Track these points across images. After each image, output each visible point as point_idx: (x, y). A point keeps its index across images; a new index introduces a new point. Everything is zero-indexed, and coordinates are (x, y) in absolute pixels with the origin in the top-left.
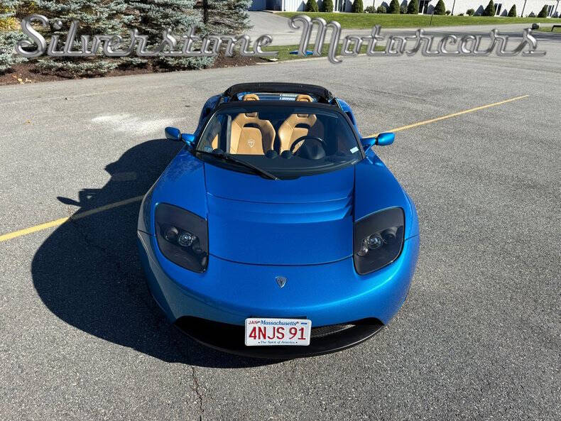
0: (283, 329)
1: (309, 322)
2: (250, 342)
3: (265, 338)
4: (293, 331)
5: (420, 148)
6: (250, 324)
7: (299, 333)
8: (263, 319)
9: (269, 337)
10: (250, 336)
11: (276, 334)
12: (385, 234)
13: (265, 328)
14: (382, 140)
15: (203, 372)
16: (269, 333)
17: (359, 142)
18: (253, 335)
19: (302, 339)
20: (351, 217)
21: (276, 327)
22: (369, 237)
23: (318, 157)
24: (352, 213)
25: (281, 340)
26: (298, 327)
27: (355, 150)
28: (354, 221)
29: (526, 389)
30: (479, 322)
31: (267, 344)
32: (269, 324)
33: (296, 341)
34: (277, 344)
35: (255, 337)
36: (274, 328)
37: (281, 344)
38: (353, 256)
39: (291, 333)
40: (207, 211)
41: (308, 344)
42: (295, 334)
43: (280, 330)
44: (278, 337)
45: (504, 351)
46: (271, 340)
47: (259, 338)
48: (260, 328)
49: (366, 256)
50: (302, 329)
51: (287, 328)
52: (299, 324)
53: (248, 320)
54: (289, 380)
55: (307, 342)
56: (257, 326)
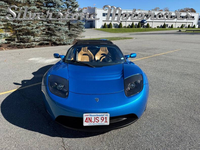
0: (98, 118)
1: (109, 114)
2: (85, 124)
3: (91, 122)
4: (102, 119)
5: (145, 65)
6: (85, 116)
7: (105, 119)
8: (90, 114)
9: (93, 122)
10: (85, 122)
11: (96, 120)
12: (136, 83)
13: (91, 118)
14: (132, 56)
15: (67, 140)
16: (93, 120)
17: (124, 56)
18: (86, 121)
19: (106, 122)
20: (123, 78)
21: (96, 117)
22: (130, 84)
23: (109, 61)
24: (123, 76)
25: (98, 123)
26: (104, 117)
27: (122, 58)
28: (124, 79)
29: (196, 141)
30: (174, 118)
31: (92, 125)
32: (93, 116)
33: (104, 123)
34: (96, 125)
35: (87, 122)
36: (95, 117)
37: (98, 125)
38: (124, 90)
39: (102, 120)
40: (68, 77)
41: (109, 124)
42: (103, 120)
43: (97, 118)
44: (96, 122)
45: (185, 128)
46: (94, 123)
47: (89, 122)
48: (89, 118)
49: (129, 91)
50: (106, 118)
51: (100, 117)
52: (105, 115)
53: (84, 115)
54: (101, 142)
55: (108, 123)
56: (88, 117)
